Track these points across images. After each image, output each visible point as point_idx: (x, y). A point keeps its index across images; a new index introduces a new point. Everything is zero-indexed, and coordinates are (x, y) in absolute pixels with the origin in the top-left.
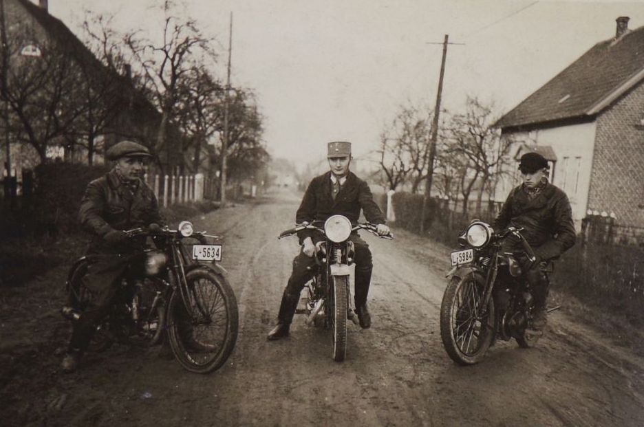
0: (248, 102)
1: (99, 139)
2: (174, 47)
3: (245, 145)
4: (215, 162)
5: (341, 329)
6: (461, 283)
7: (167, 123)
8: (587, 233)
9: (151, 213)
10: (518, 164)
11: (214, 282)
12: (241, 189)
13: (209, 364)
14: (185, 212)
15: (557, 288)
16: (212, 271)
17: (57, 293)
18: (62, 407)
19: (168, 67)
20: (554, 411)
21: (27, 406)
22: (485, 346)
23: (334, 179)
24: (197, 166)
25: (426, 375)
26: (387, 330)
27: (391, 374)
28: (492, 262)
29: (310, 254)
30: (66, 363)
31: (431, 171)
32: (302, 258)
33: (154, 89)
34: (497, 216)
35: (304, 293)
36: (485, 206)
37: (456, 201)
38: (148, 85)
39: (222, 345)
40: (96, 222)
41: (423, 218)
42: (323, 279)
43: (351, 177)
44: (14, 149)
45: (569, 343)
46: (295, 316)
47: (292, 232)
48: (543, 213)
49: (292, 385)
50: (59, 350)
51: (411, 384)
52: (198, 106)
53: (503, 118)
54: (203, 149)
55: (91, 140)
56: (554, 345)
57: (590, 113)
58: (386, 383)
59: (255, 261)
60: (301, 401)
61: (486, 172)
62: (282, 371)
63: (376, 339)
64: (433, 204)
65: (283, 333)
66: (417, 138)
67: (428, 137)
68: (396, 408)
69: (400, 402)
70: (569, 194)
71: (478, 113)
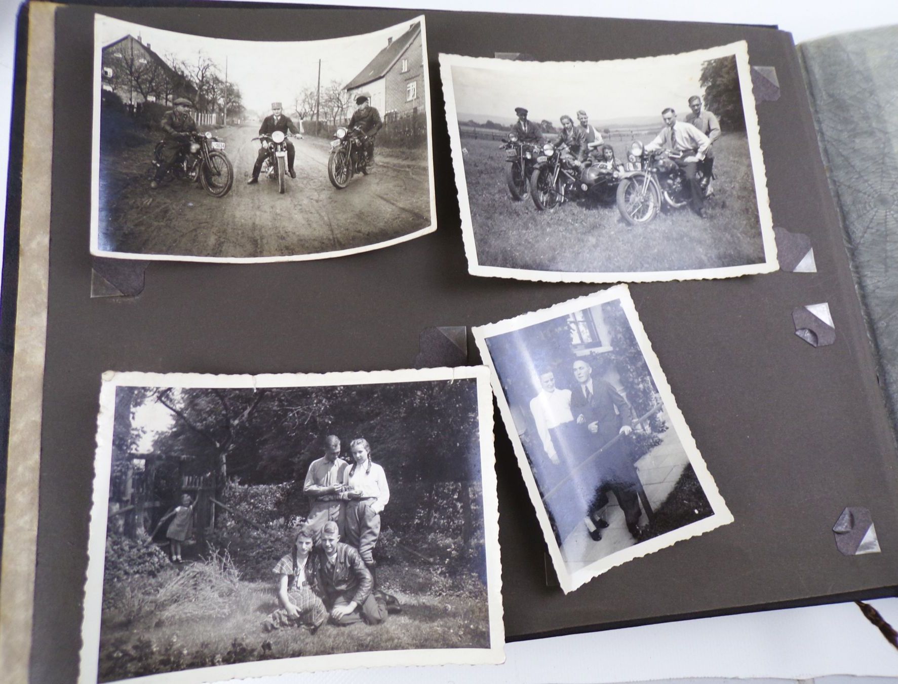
0: (235, 88)
1: (170, 97)
2: (203, 67)
3: (234, 104)
4: (221, 110)
5: (282, 179)
6: (336, 154)
7: (200, 94)
8: (386, 120)
9: (193, 128)
10: (355, 102)
11: (222, 158)
12: (233, 121)
13: (220, 193)
14: (208, 128)
15: (377, 146)
16: (221, 153)
17: (150, 154)
18: (150, 204)
19: (200, 73)
20: (382, 198)
21: (134, 201)
22: (349, 178)
23: (275, 117)
24: (213, 111)
25: (324, 196)
26: (304, 178)
27: (307, 197)
28: (349, 143)
29: (266, 148)
30: (153, 185)
31: (318, 111)
32: (263, 149)
33: (194, 81)
34: (349, 124)
35: (264, 164)
36: (343, 121)
37: (330, 121)
38: (192, 79)
39: (226, 185)
40: (168, 128)
41: (316, 130)
42: (273, 158)
43: (283, 117)
44: (134, 94)
45: (385, 167)
46: (260, 174)
47: (258, 139)
48: (368, 118)
49: (260, 204)
50: (149, 179)
51: (317, 201)
52: (213, 88)
53: (347, 86)
54: (216, 104)
55: (167, 96)
56: (379, 170)
57: (382, 75)
58: (305, 201)
59: (241, 150)
60: (265, 212)
61: (342, 108)
62: (255, 198)
63: (298, 182)
64: (320, 124)
65: (255, 181)
66: (311, 99)
67: (316, 98)
68: (311, 213)
69: (313, 211)
70: (378, 108)
71: (336, 85)
